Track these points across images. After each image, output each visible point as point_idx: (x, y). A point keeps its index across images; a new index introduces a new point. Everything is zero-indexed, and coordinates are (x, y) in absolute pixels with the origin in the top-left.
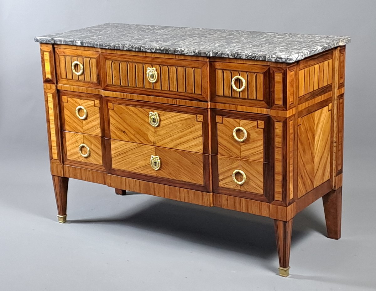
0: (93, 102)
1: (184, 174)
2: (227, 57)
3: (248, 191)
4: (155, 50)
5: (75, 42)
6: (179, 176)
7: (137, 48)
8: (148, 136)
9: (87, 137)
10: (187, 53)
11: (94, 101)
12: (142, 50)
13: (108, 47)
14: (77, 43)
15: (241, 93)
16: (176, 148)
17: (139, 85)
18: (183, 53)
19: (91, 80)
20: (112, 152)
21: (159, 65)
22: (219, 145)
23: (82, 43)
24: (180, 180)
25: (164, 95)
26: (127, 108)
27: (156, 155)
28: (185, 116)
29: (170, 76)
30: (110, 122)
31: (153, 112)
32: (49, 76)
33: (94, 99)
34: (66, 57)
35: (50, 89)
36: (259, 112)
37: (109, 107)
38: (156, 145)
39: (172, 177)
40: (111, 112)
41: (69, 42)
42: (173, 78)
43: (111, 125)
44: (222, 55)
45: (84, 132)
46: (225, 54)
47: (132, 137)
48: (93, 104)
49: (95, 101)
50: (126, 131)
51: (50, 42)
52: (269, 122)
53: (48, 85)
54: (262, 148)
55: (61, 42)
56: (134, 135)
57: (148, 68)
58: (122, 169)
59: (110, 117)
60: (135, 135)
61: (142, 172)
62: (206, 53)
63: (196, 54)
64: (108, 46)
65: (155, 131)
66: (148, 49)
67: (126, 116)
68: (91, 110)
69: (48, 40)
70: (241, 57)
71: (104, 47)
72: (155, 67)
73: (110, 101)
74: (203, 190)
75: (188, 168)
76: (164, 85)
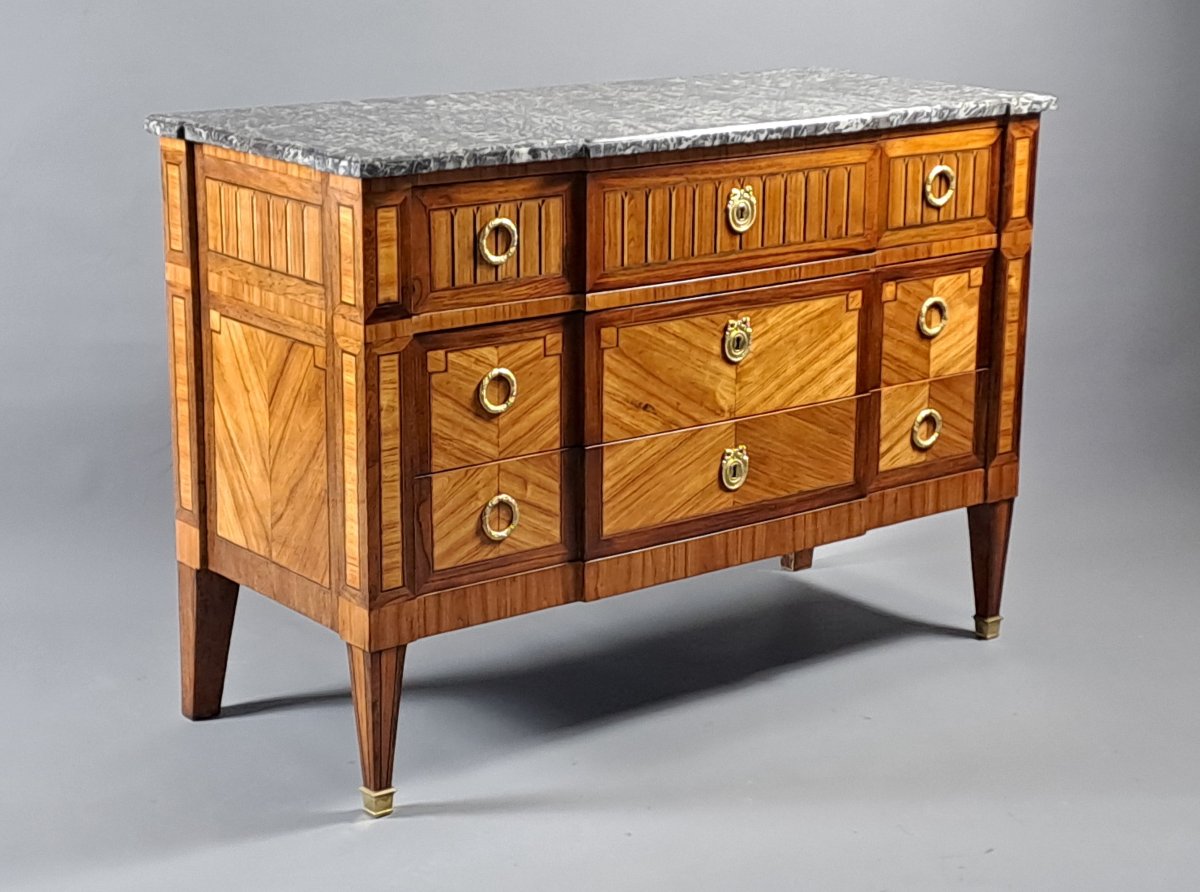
0: (540, 342)
1: (810, 472)
2: (926, 121)
3: (941, 455)
4: (766, 133)
5: (512, 153)
6: (795, 480)
7: (718, 136)
8: (715, 396)
9: (511, 468)
10: (847, 127)
11: (544, 338)
12: (733, 139)
13: (634, 150)
14: (518, 154)
15: (942, 211)
16: (791, 405)
17: (700, 250)
18: (836, 128)
19: (540, 273)
20: (606, 485)
21: (761, 176)
22: (884, 362)
23: (534, 152)
24: (796, 491)
25: (769, 260)
26: (661, 330)
27: (736, 446)
28: (820, 304)
29: (788, 200)
30: (606, 388)
31: (736, 318)
32: (389, 293)
33: (542, 333)
34: (456, 211)
35: (392, 340)
36: (976, 248)
37: (606, 342)
38: (738, 414)
39: (773, 493)
40: (609, 359)
41: (489, 158)
42: (796, 207)
43: (606, 399)
44: (915, 118)
45: (502, 455)
46: (923, 114)
47: (670, 413)
48: (542, 349)
49: (548, 337)
50: (653, 402)
51: (426, 168)
52: (995, 265)
53: (386, 327)
54: (974, 335)
55: (460, 163)
56: (676, 409)
57: (735, 191)
58: (635, 526)
59: (606, 374)
60: (680, 407)
61: (695, 512)
62: (891, 118)
63: (868, 125)
64: (632, 148)
65: (737, 374)
66: (749, 135)
67: (656, 354)
68: (531, 374)
69: (419, 164)
70: (955, 115)
71: (620, 150)
72: (749, 184)
73: (609, 323)
74: (850, 497)
75: (819, 449)
76: (771, 233)
